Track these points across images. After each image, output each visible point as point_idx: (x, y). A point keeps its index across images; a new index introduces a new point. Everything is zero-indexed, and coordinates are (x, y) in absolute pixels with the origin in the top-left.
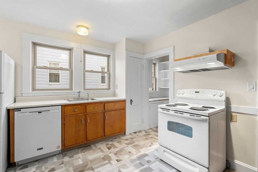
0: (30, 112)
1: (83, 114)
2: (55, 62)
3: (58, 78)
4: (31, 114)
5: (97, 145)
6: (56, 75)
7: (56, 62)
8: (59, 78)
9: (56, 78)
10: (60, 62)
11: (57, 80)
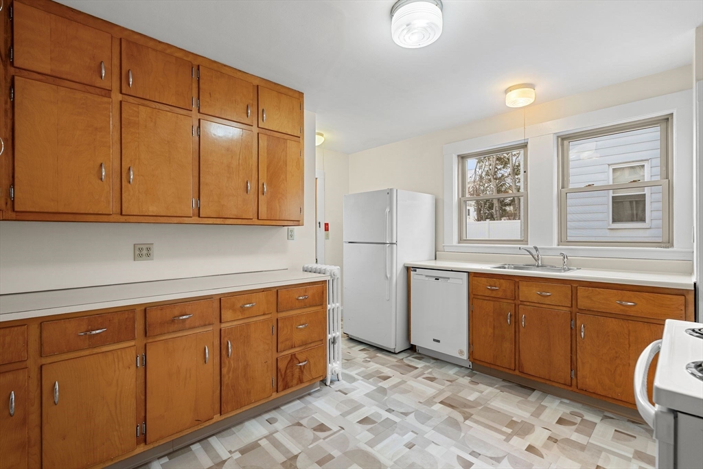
0: (427, 276)
1: (512, 302)
2: (629, 162)
3: (640, 209)
4: (427, 279)
5: (549, 398)
6: (636, 201)
7: (633, 162)
8: (644, 210)
9: (637, 210)
10: (648, 160)
11: (637, 215)
